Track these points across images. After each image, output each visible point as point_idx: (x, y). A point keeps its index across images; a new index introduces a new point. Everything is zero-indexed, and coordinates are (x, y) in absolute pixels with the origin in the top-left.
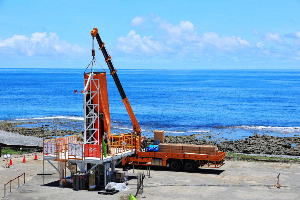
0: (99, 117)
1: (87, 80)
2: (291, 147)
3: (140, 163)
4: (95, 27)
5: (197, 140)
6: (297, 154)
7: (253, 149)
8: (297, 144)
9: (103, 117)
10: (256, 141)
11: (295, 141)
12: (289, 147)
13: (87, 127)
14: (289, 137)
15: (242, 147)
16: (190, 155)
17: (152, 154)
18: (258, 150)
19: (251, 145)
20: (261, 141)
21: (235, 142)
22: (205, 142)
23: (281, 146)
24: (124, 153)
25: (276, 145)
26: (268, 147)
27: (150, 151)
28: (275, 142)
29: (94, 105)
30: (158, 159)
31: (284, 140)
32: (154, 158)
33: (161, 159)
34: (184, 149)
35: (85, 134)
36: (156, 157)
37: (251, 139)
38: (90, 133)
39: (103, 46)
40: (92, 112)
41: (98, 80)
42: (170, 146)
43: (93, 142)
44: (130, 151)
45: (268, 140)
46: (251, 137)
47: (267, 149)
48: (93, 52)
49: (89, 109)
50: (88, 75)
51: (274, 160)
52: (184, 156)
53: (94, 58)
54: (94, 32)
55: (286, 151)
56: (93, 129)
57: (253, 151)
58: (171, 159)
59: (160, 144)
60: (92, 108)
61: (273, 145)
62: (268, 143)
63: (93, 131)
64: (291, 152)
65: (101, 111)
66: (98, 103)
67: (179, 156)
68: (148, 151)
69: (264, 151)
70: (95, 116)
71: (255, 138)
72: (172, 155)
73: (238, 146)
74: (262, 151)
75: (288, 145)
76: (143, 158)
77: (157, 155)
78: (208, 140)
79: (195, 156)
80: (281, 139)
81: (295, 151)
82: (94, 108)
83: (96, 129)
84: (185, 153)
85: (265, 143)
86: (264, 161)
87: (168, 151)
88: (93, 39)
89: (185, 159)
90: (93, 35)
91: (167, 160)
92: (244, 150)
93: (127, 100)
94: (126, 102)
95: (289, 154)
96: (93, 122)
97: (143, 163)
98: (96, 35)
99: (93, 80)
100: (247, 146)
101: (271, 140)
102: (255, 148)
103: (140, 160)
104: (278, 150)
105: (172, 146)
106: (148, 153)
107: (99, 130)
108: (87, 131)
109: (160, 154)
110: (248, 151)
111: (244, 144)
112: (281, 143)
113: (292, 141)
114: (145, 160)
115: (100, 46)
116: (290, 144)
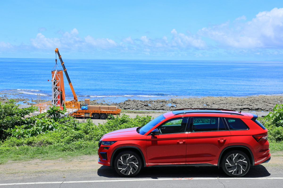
0: (60, 93)
1: (54, 75)
2: (148, 106)
3: (78, 115)
4: (57, 48)
5: (98, 103)
6: (152, 109)
7: (129, 108)
8: (151, 104)
9: (62, 93)
10: (130, 103)
11: (150, 103)
12: (147, 106)
13: (54, 98)
14: (147, 100)
15: (123, 106)
16: (104, 111)
17: (84, 111)
18: (132, 108)
19: (127, 105)
20: (132, 103)
21: (119, 104)
22: (102, 104)
23: (143, 105)
24: (73, 110)
25: (140, 105)
26: (137, 106)
27: (83, 109)
28: (140, 103)
29: (57, 87)
30: (87, 113)
31: (144, 102)
32: (85, 113)
33: (89, 113)
34: (100, 108)
35: (53, 101)
36: (86, 112)
37: (127, 102)
38: (56, 101)
39: (60, 57)
40: (57, 91)
41: (59, 75)
42: (93, 107)
43: (57, 105)
44: (76, 110)
45: (136, 102)
46: (127, 101)
47: (136, 107)
48: (56, 60)
49: (55, 89)
50: (54, 72)
51: (143, 112)
52: (101, 112)
53: (56, 63)
54: (56, 50)
55: (146, 108)
56: (57, 99)
57: (129, 109)
58: (94, 113)
59: (88, 106)
60: (56, 88)
61: (139, 105)
62: (136, 104)
63: (57, 100)
64: (148, 108)
65: (61, 90)
66: (59, 86)
67: (98, 112)
68: (82, 109)
69: (135, 108)
70: (58, 92)
71: (129, 101)
72: (95, 111)
73: (121, 106)
74: (134, 108)
75: (147, 105)
76: (79, 113)
77: (87, 111)
78: (104, 103)
79: (107, 111)
80: (143, 102)
81: (151, 108)
82: (57, 89)
83: (59, 99)
84: (101, 110)
85: (135, 104)
86: (138, 113)
87: (93, 109)
88: (56, 54)
89: (101, 113)
90: (56, 52)
91: (92, 114)
92: (125, 108)
93: (71, 84)
94: (71, 85)
95: (148, 109)
96: (57, 96)
97: (80, 115)
98: (57, 52)
99: (57, 74)
100: (125, 106)
101: (138, 102)
102: (130, 107)
103: (78, 114)
104: (142, 108)
105: (94, 107)
106: (82, 110)
107: (60, 99)
108: (55, 100)
109: (89, 111)
110: (126, 108)
111: (124, 105)
112: (143, 104)
113: (149, 102)
114: (80, 114)
115: (59, 57)
116: (147, 104)
